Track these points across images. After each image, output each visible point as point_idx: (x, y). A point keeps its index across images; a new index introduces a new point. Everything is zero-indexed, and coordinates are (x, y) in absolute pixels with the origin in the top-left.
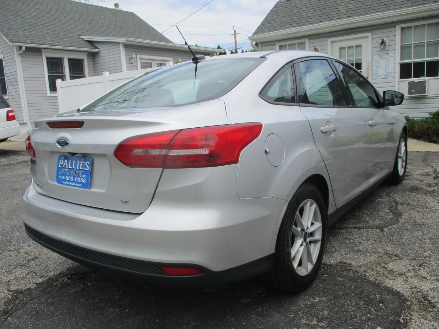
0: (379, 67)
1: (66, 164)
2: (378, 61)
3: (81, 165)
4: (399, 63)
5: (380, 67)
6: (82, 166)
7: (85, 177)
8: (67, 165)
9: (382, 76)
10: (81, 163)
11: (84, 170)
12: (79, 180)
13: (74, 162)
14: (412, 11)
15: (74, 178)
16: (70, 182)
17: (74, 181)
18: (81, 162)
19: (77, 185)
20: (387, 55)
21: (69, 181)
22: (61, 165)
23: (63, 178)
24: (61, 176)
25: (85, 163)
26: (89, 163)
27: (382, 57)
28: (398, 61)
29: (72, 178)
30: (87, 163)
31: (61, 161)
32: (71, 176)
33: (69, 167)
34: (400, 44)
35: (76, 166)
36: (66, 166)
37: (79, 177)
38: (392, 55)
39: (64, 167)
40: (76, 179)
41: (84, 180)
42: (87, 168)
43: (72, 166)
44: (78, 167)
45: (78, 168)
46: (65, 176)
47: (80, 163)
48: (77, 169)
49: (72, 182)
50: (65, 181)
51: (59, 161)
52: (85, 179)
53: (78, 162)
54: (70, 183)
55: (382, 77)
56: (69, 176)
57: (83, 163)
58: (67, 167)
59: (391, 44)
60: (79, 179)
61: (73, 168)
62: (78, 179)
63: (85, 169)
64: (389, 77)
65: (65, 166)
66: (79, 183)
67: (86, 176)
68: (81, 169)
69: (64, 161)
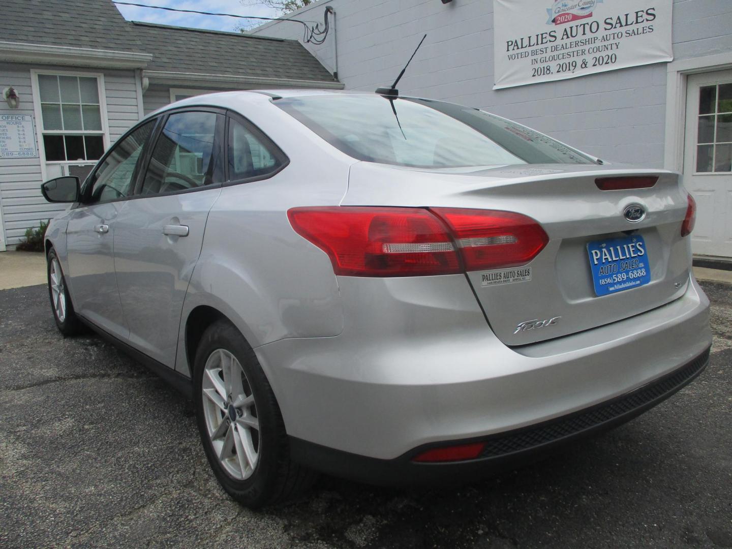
0: (7, 138)
1: (606, 255)
2: (5, 126)
3: (631, 250)
4: (43, 134)
5: (10, 138)
6: (633, 251)
7: (643, 266)
8: (608, 256)
9: (15, 153)
10: (630, 247)
11: (639, 255)
12: (636, 275)
13: (618, 247)
14: (65, 53)
15: (627, 274)
16: (621, 285)
17: (629, 280)
18: (630, 245)
19: (633, 283)
20: (19, 118)
21: (620, 283)
22: (597, 259)
23: (609, 281)
24: (603, 281)
25: (636, 245)
26: (641, 244)
27: (9, 119)
28: (41, 130)
29: (624, 276)
30: (639, 245)
31: (596, 253)
32: (621, 273)
33: (614, 259)
34: (40, 103)
35: (624, 254)
36: (607, 258)
37: (635, 269)
38: (27, 118)
39: (604, 261)
40: (630, 274)
41: (643, 272)
42: (641, 252)
43: (617, 255)
44: (629, 254)
45: (628, 256)
46: (610, 276)
47: (628, 247)
48: (628, 258)
49: (624, 282)
50: (612, 285)
51: (592, 253)
52: (643, 270)
53: (625, 246)
54: (623, 286)
55: (14, 156)
56: (617, 274)
57: (632, 246)
58: (610, 260)
59: (25, 101)
60: (635, 272)
61: (621, 258)
62: (634, 274)
63: (639, 253)
64: (28, 157)
65: (605, 259)
66: (635, 279)
67: (644, 264)
68: (633, 255)
69: (601, 252)
